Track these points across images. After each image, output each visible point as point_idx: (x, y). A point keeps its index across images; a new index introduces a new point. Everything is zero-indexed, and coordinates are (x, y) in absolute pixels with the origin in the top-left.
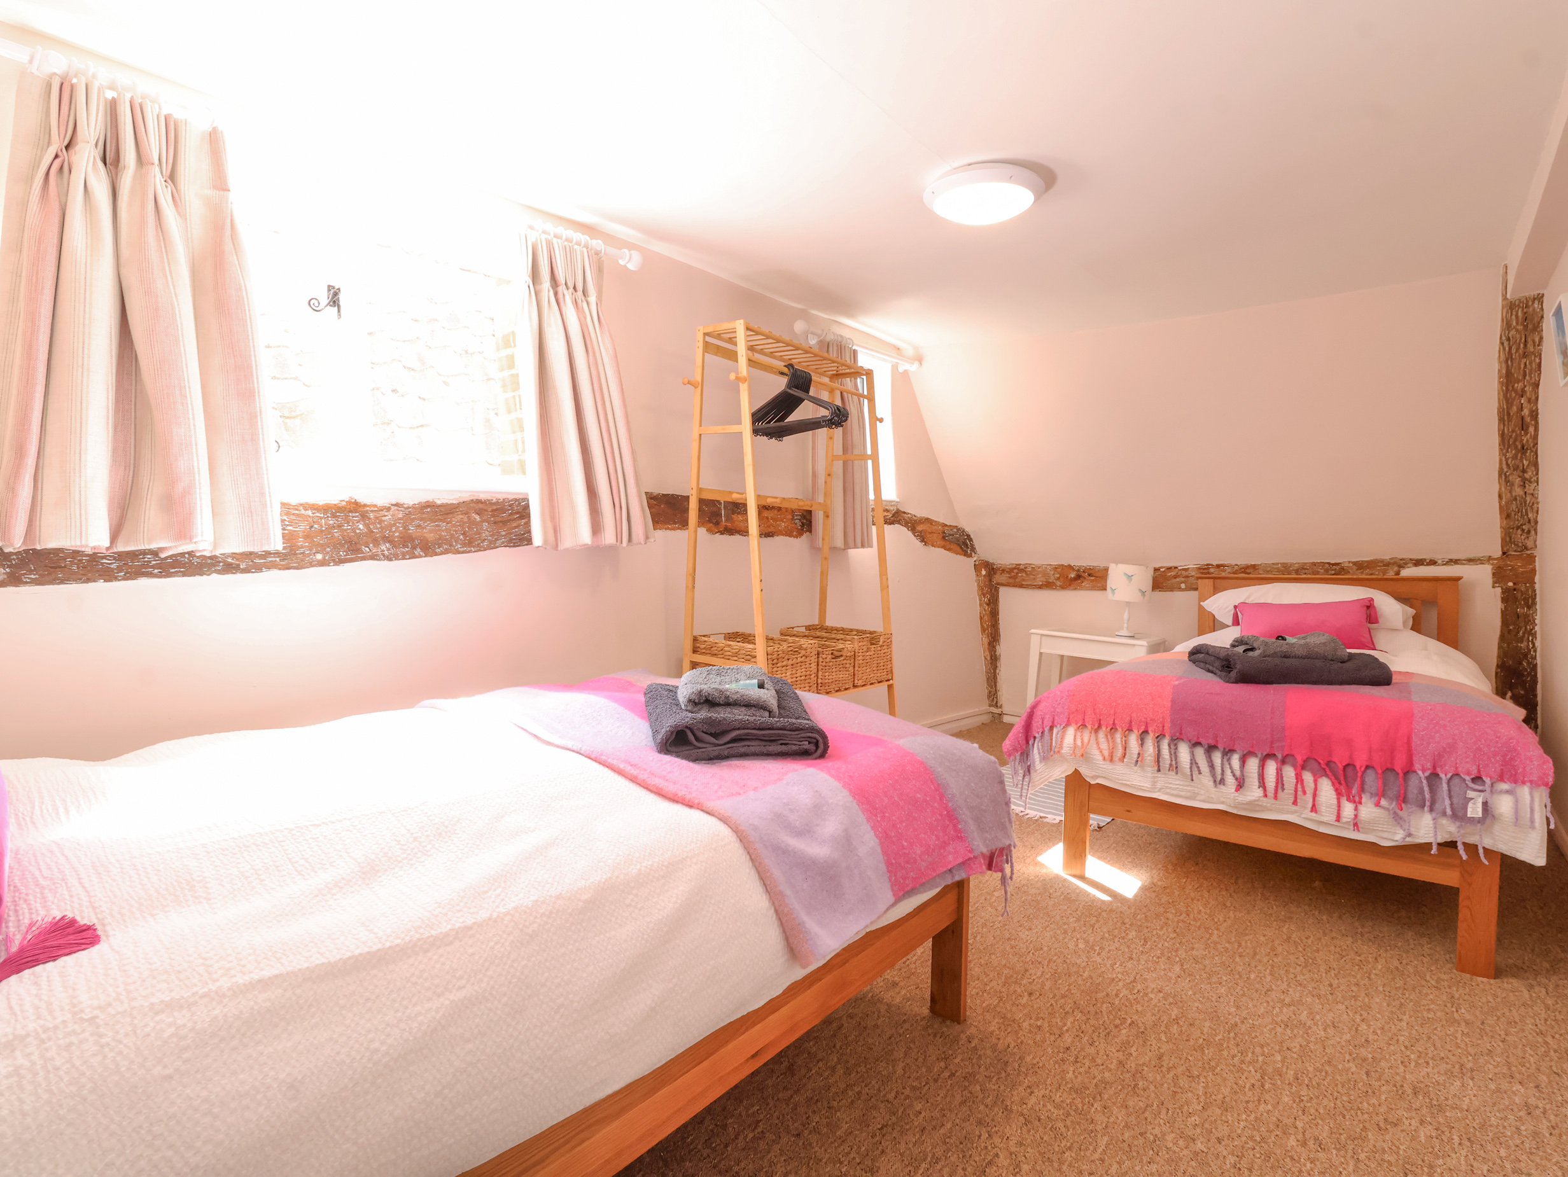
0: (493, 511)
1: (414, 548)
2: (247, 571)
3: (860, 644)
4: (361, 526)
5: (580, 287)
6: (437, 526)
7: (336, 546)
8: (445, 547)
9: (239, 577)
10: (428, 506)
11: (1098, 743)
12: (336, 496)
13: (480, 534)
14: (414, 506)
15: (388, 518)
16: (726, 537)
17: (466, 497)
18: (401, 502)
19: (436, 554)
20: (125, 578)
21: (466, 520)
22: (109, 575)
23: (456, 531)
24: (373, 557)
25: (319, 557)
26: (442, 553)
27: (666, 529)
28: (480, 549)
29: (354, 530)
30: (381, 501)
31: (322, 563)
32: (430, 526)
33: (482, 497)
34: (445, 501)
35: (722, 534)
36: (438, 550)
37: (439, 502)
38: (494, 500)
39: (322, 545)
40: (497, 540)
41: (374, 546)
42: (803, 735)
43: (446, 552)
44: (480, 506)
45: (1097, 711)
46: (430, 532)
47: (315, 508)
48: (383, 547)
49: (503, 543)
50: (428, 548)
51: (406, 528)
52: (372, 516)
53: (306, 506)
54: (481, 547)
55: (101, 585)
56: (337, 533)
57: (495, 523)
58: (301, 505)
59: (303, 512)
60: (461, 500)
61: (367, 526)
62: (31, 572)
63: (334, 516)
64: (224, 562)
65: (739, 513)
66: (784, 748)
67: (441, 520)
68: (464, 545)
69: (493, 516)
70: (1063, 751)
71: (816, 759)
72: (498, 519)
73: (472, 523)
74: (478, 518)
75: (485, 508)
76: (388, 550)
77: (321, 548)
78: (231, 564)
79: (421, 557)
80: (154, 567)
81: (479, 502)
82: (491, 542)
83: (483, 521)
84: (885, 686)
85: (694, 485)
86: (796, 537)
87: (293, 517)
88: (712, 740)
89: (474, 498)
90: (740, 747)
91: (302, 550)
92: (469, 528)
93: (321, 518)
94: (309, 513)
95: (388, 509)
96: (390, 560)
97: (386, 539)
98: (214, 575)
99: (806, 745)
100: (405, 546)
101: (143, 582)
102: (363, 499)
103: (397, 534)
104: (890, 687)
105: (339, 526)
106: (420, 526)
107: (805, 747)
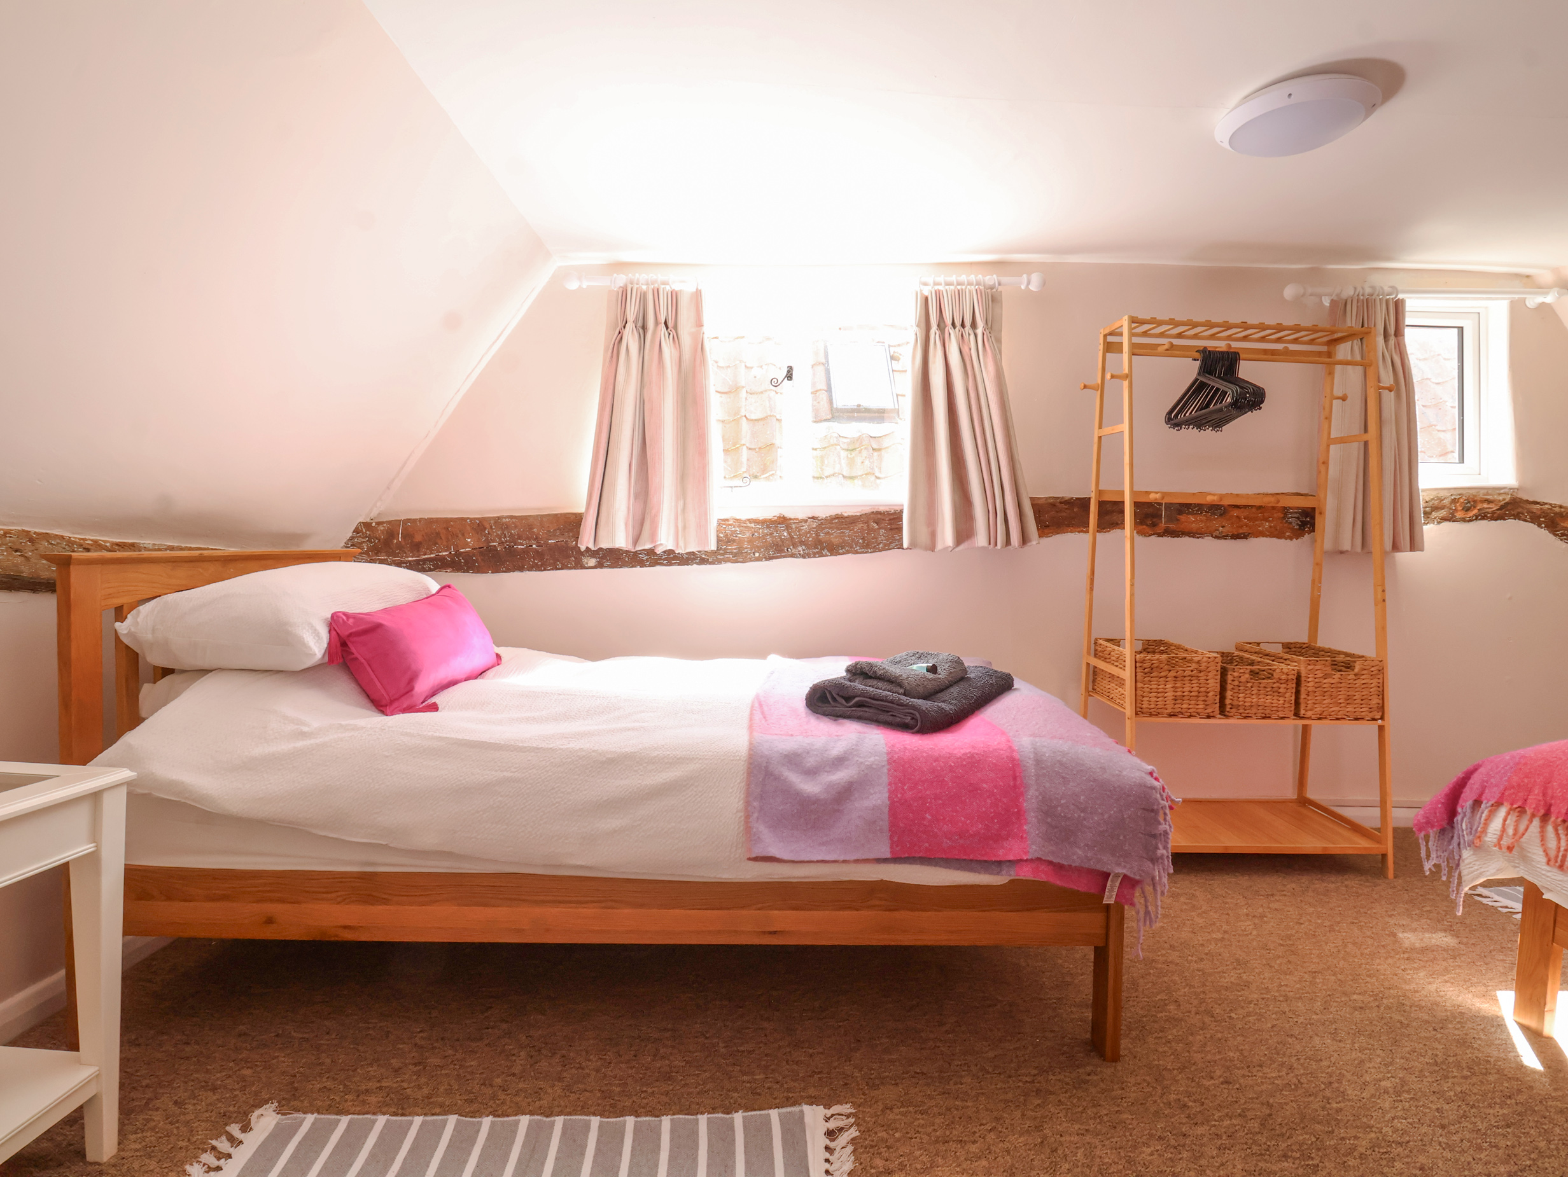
0: (890, 520)
1: (823, 549)
2: (711, 563)
3: (1310, 667)
4: (785, 534)
5: (968, 323)
6: (842, 532)
7: (768, 547)
8: (847, 548)
9: (708, 567)
10: (835, 519)
11: (1543, 839)
12: (770, 514)
13: (876, 538)
14: (825, 519)
15: (805, 527)
16: (1167, 540)
17: (868, 510)
18: (816, 515)
19: (840, 554)
20: (650, 566)
21: (866, 528)
22: (642, 564)
23: (856, 536)
24: (792, 556)
25: (757, 555)
26: (844, 553)
27: (1079, 532)
28: (876, 550)
29: (780, 537)
30: (801, 516)
31: (758, 559)
32: (836, 533)
33: (882, 509)
34: (850, 514)
35: (1160, 535)
36: (840, 551)
37: (846, 515)
38: (893, 511)
39: (757, 547)
40: (891, 543)
41: (794, 547)
42: (907, 711)
43: (848, 552)
44: (879, 516)
45: (1550, 792)
46: (836, 537)
47: (756, 521)
48: (800, 549)
49: (896, 545)
50: (834, 550)
51: (817, 535)
52: (794, 526)
53: (751, 521)
54: (878, 549)
55: (638, 569)
56: (769, 539)
57: (891, 529)
58: (749, 520)
59: (749, 525)
60: (864, 512)
61: (789, 534)
62: (607, 561)
63: (768, 527)
64: (701, 557)
65: (1189, 513)
66: (890, 719)
67: (845, 528)
68: (862, 547)
69: (890, 524)
70: (1487, 839)
71: (913, 733)
72: (894, 526)
73: (870, 530)
74: (875, 525)
75: (883, 518)
76: (804, 550)
77: (758, 549)
78: (704, 559)
79: (827, 556)
80: (664, 560)
81: (879, 513)
82: (885, 545)
83: (880, 528)
84: (1373, 727)
85: (1093, 488)
86: (1291, 538)
87: (742, 528)
88: (844, 702)
89: (875, 510)
90: (860, 711)
91: (746, 550)
92: (867, 533)
93: (760, 529)
94: (753, 525)
95: (806, 521)
96: (804, 557)
97: (802, 543)
98: (695, 565)
99: (908, 720)
100: (815, 548)
101: (658, 568)
102: (789, 514)
103: (810, 539)
104: (1381, 728)
105: (771, 534)
106: (829, 532)
107: (907, 721)
